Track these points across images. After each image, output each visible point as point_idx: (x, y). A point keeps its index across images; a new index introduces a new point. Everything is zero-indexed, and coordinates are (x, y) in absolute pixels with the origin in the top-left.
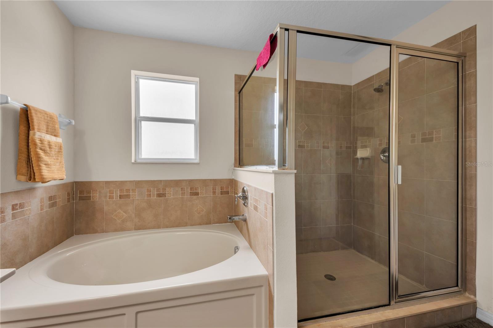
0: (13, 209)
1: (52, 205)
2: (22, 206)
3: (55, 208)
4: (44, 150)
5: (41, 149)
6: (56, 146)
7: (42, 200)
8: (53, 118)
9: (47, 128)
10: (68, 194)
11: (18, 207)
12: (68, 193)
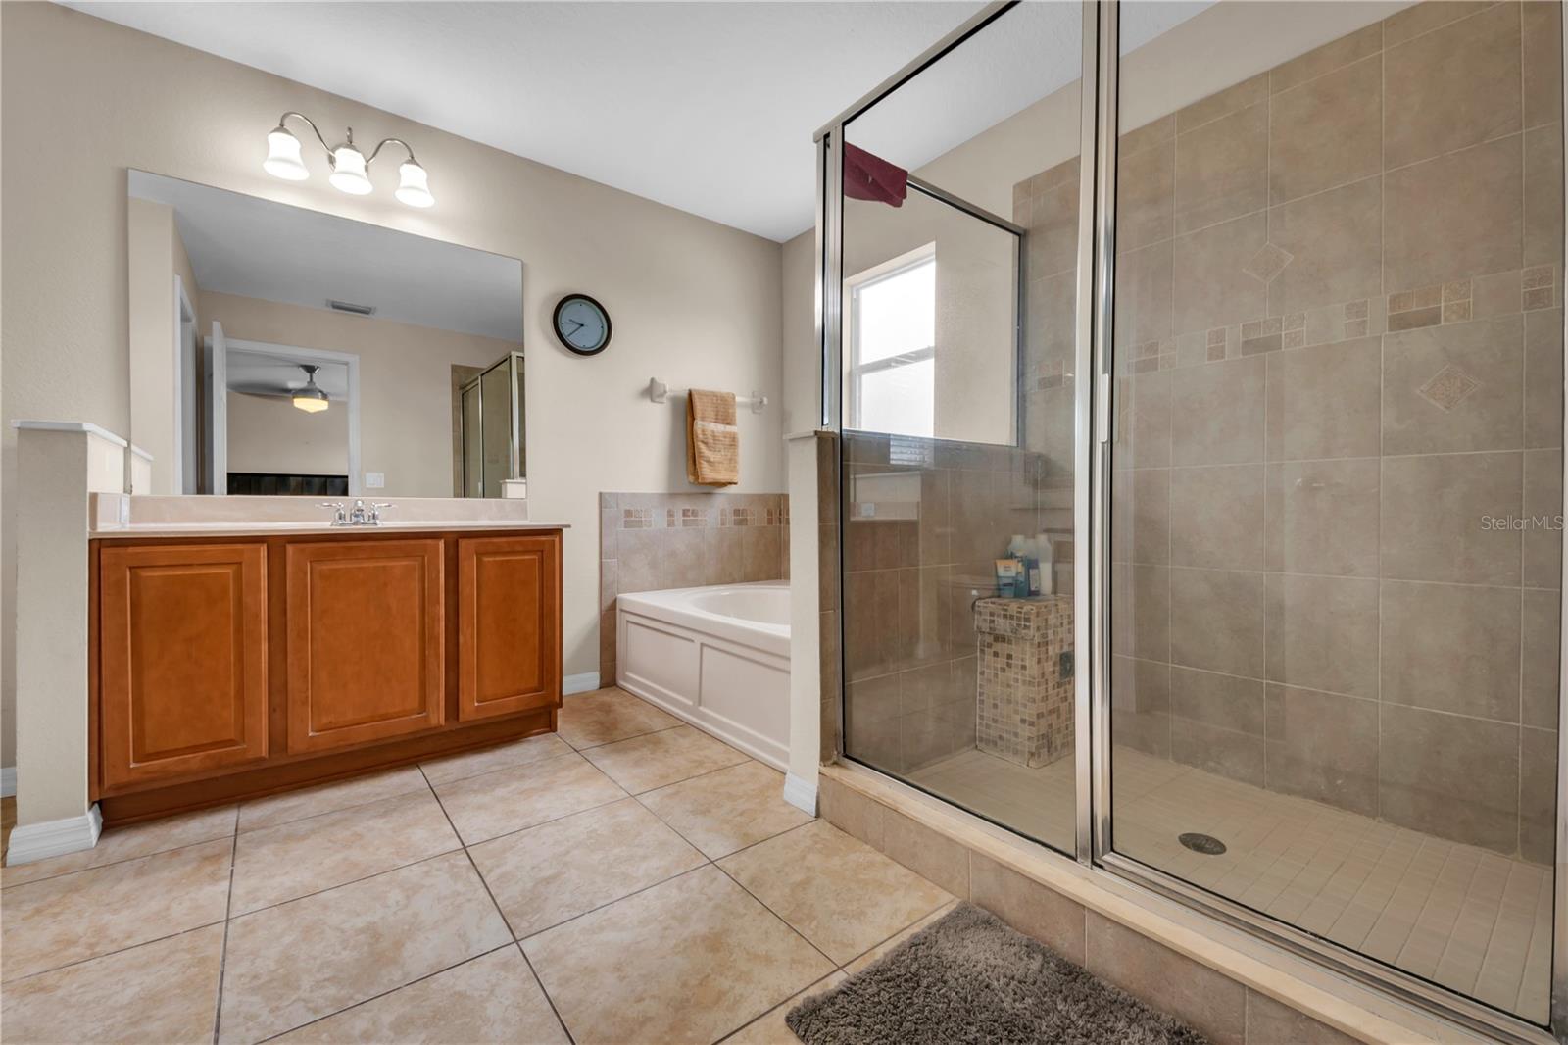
0: (684, 514)
1: (741, 522)
2: (694, 513)
3: (744, 528)
4: (705, 443)
5: (702, 442)
6: (725, 437)
7: (723, 512)
8: (726, 400)
9: (717, 415)
10: (770, 513)
11: (690, 513)
12: (769, 511)
